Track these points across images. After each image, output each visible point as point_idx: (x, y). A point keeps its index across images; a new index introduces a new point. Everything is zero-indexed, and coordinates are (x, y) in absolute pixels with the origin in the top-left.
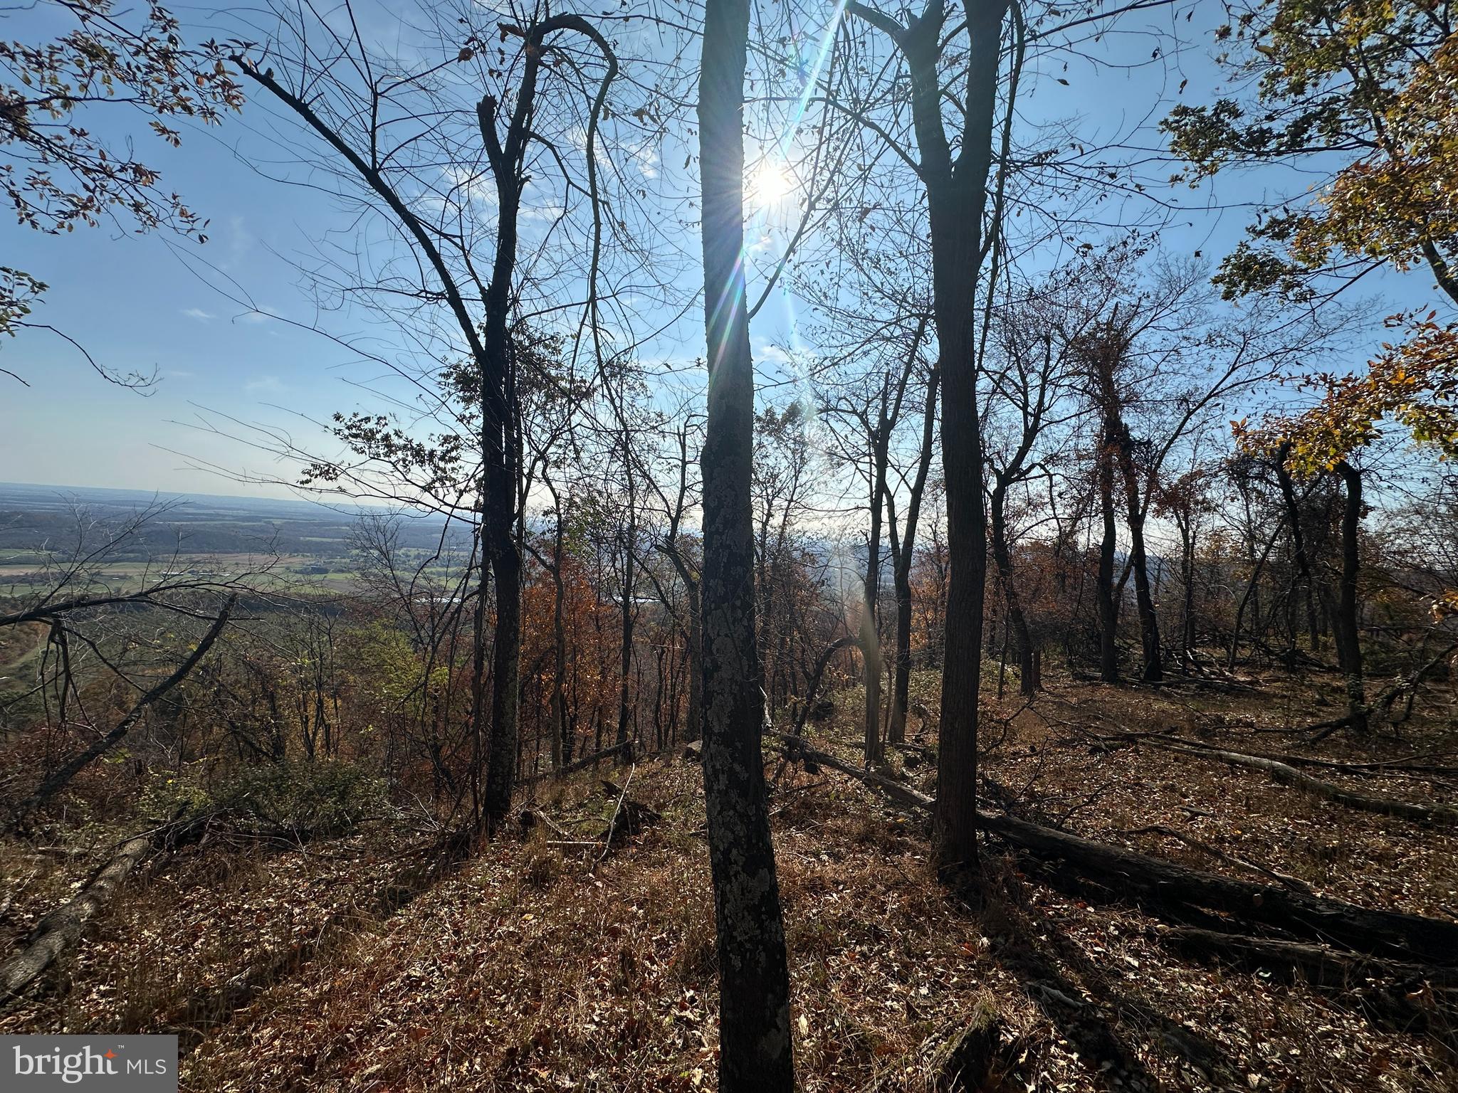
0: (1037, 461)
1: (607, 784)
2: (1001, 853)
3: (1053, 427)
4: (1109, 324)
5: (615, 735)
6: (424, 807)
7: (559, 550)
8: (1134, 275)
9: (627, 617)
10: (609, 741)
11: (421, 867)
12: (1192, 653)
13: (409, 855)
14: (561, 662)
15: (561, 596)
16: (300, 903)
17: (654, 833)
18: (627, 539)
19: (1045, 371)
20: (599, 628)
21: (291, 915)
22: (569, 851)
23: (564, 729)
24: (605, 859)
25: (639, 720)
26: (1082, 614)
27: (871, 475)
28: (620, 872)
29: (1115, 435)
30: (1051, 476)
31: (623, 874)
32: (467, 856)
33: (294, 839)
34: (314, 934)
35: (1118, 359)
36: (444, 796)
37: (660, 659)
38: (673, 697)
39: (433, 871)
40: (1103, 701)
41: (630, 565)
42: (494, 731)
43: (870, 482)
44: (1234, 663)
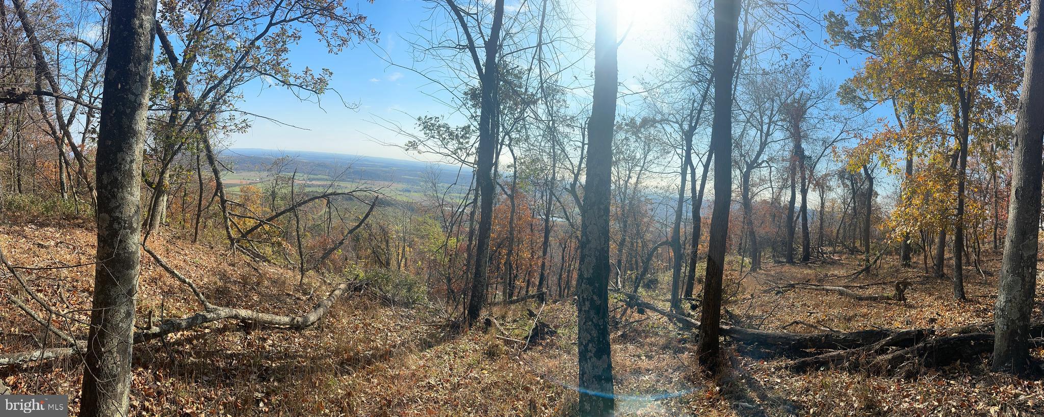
0: (765, 159)
1: (529, 310)
2: (730, 345)
3: (773, 143)
4: (799, 100)
5: (536, 288)
6: (441, 304)
7: (514, 187)
8: (809, 80)
9: (547, 226)
10: (533, 291)
11: (438, 333)
12: (821, 249)
13: (433, 325)
14: (511, 245)
15: (513, 211)
16: (390, 331)
17: (552, 341)
18: (550, 185)
19: (771, 116)
20: (532, 230)
21: (387, 335)
22: (508, 343)
23: (510, 281)
24: (525, 351)
25: (550, 282)
26: (780, 233)
27: (682, 155)
28: (533, 358)
29: (798, 152)
30: (771, 167)
31: (534, 360)
32: (458, 333)
33: (390, 303)
34: (394, 347)
35: (802, 117)
36: (451, 302)
37: (564, 251)
38: (569, 271)
39: (443, 337)
40: (785, 272)
41: (551, 199)
42: (476, 274)
43: (682, 159)
44: (835, 252)
